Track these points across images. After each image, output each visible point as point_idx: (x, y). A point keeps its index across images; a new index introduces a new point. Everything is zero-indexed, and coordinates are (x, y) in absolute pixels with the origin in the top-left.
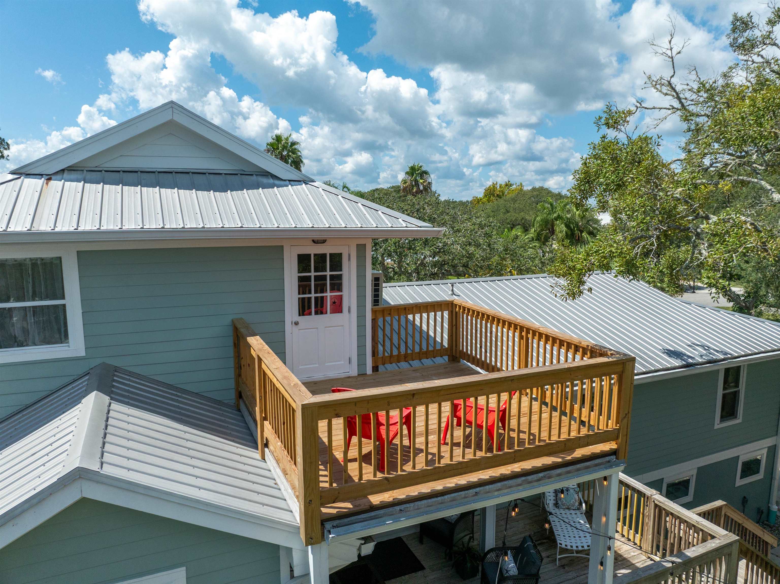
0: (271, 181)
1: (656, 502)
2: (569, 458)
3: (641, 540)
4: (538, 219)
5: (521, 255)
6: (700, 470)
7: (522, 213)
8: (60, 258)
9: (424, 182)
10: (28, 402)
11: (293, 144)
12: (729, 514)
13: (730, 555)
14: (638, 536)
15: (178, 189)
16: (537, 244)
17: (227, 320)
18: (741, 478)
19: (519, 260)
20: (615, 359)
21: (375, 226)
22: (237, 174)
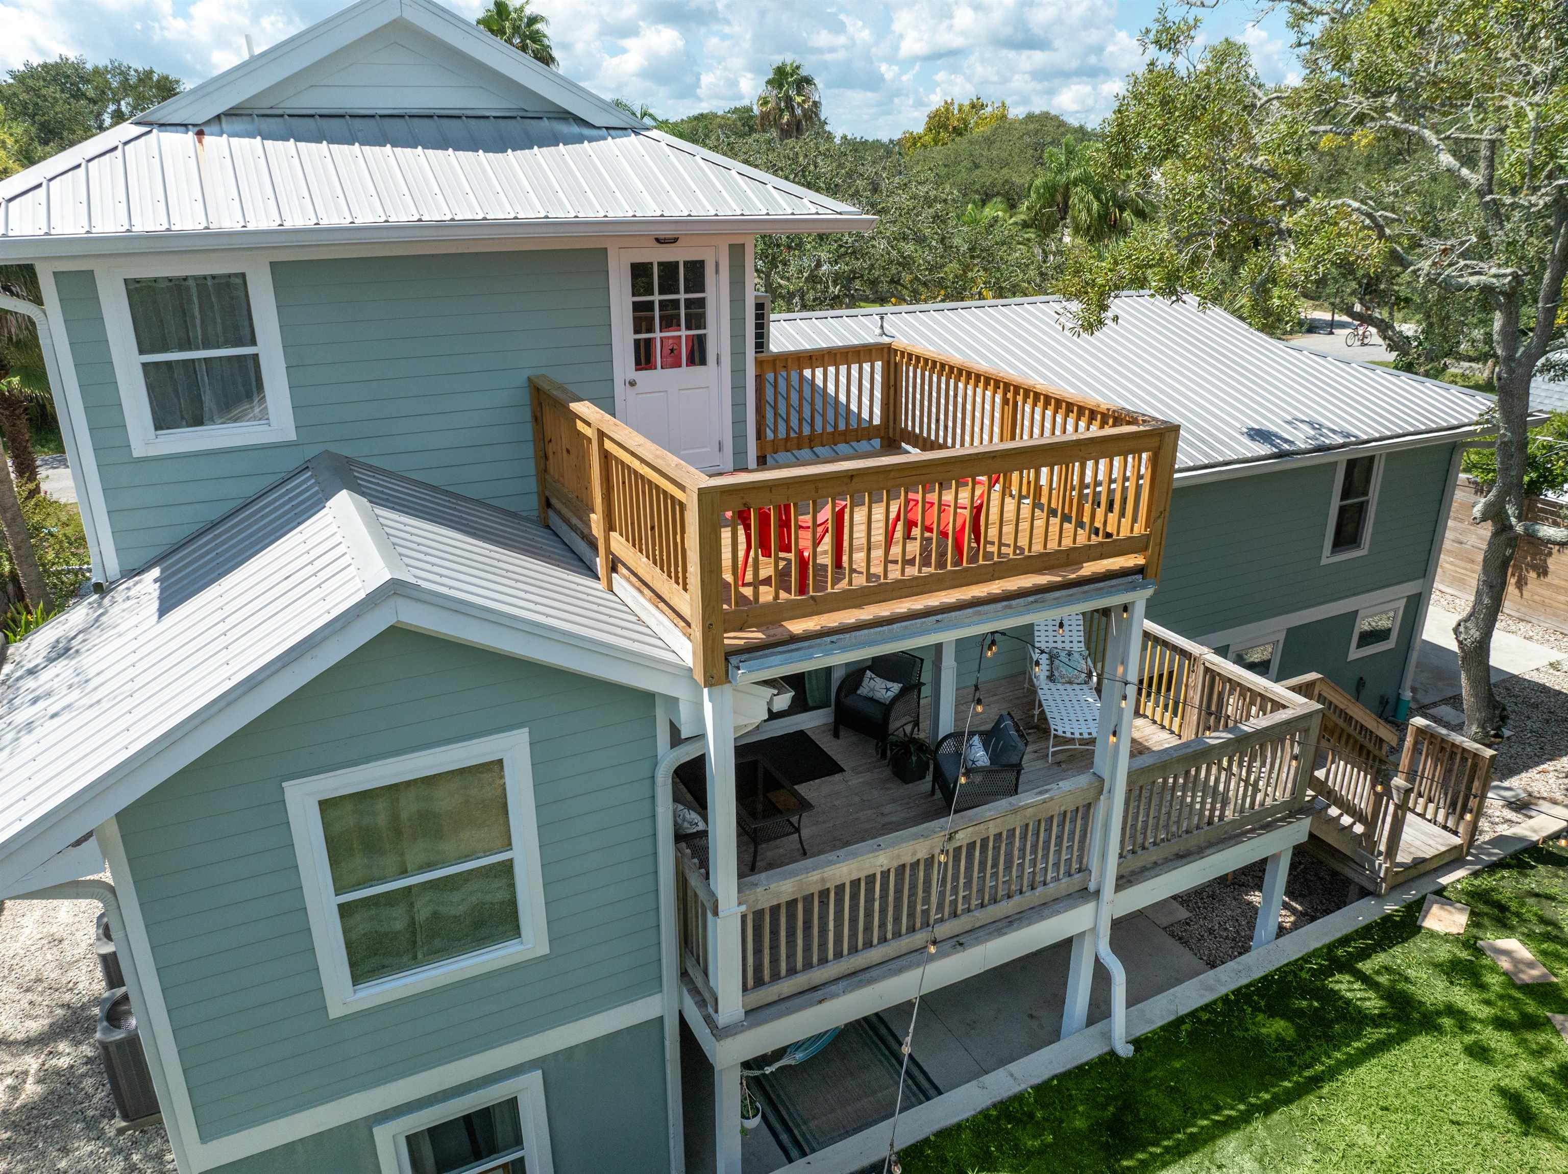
0: (576, 129)
1: (1207, 664)
2: (1073, 576)
3: (1181, 726)
4: (1038, 182)
5: (1002, 259)
6: (1291, 632)
7: (1005, 171)
8: (243, 275)
9: (804, 101)
10: (215, 516)
11: (533, 20)
12: (1325, 694)
13: (1307, 731)
14: (1177, 720)
15: (424, 148)
16: (1033, 236)
17: (520, 379)
18: (1359, 646)
19: (998, 269)
20: (1147, 428)
21: (765, 212)
22: (515, 118)
